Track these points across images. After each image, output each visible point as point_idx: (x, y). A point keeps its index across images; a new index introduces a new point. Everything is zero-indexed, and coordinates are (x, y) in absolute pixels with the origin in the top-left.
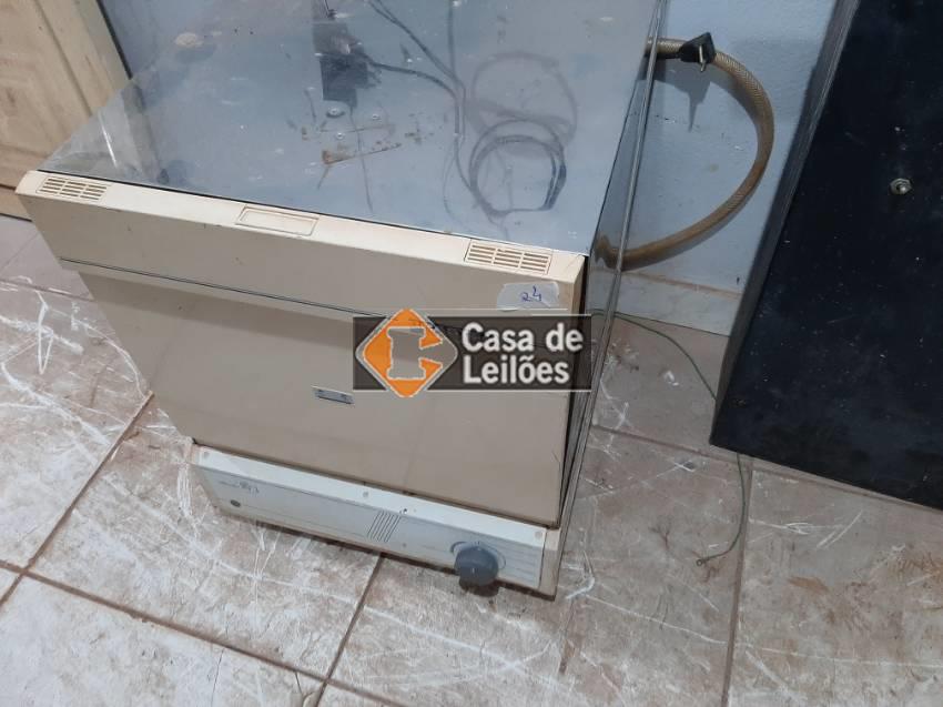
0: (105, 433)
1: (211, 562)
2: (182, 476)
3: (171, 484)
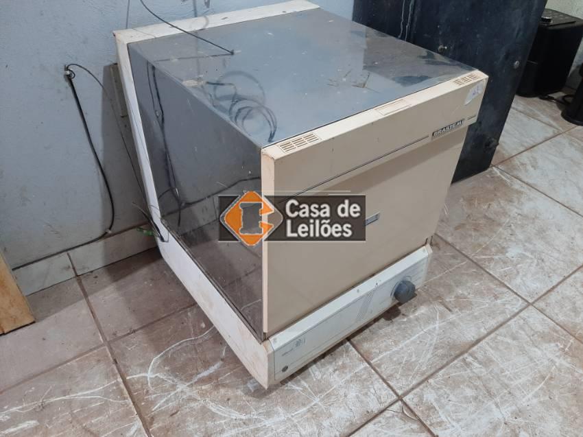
1: (288, 419)
2: (213, 407)
3: (213, 416)
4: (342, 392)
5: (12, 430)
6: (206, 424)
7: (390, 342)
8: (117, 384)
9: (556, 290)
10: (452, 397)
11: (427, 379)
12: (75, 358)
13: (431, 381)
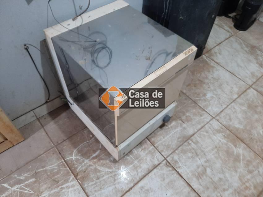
0: (71, 182)
1: (126, 170)
2: (99, 168)
3: (99, 171)
4: (145, 158)
5: (27, 182)
6: (97, 174)
7: (162, 137)
8: (62, 162)
9: (224, 111)
10: (184, 157)
11: (175, 151)
12: (44, 153)
13: (177, 151)
